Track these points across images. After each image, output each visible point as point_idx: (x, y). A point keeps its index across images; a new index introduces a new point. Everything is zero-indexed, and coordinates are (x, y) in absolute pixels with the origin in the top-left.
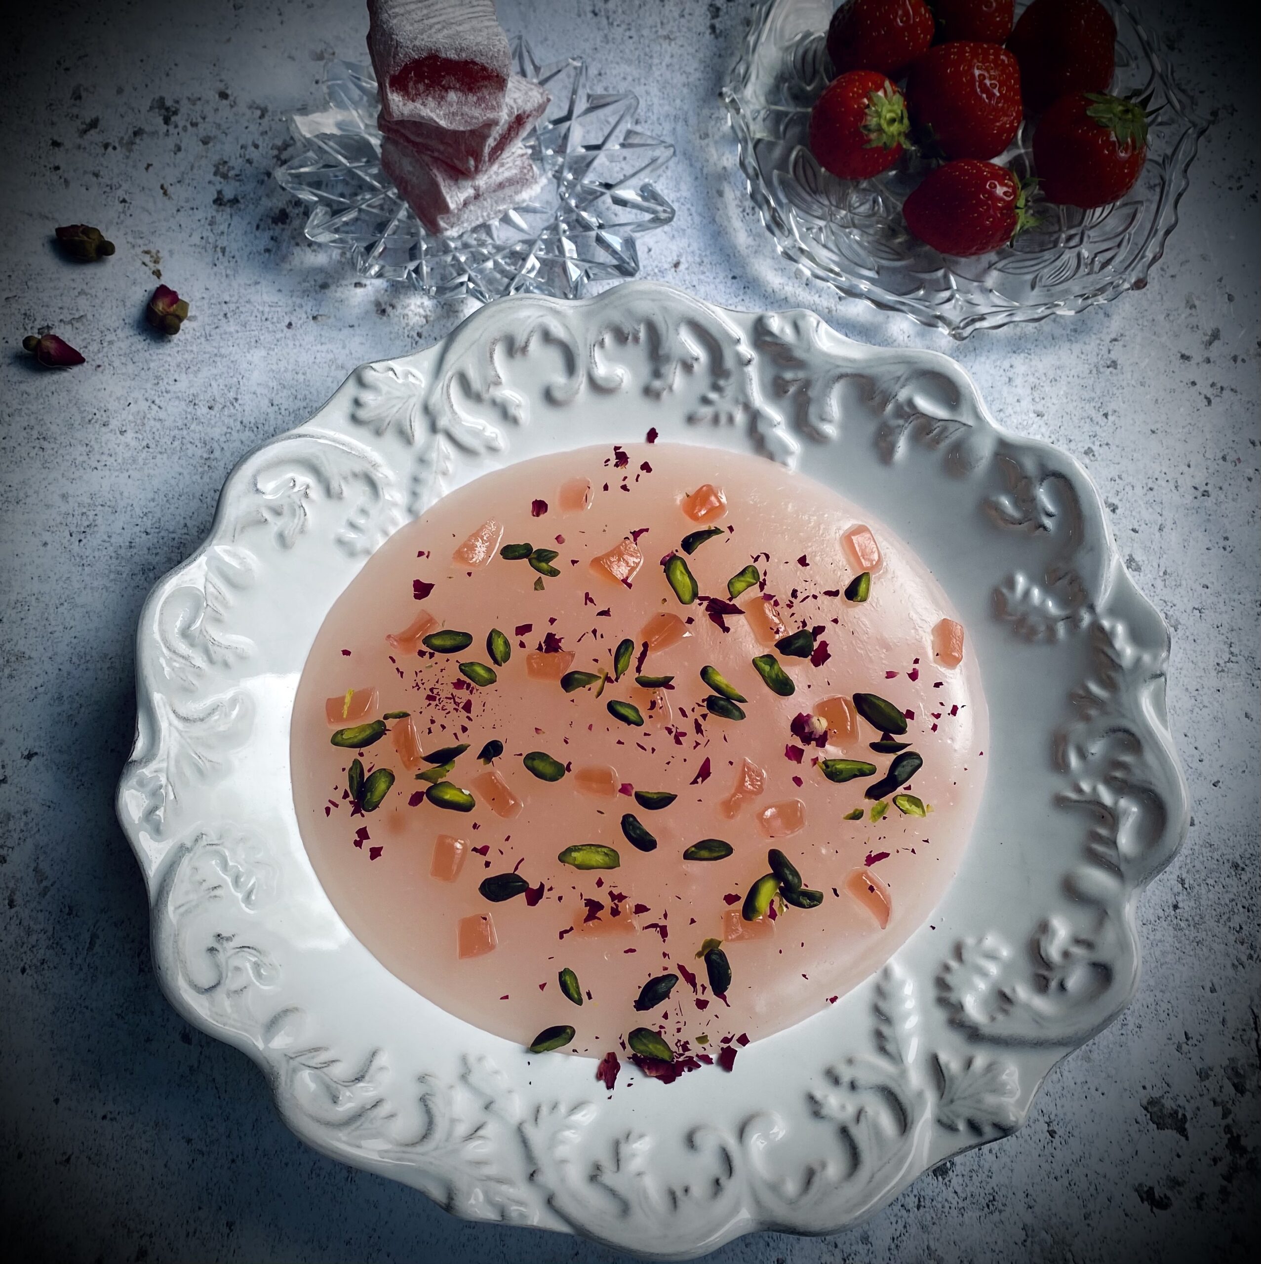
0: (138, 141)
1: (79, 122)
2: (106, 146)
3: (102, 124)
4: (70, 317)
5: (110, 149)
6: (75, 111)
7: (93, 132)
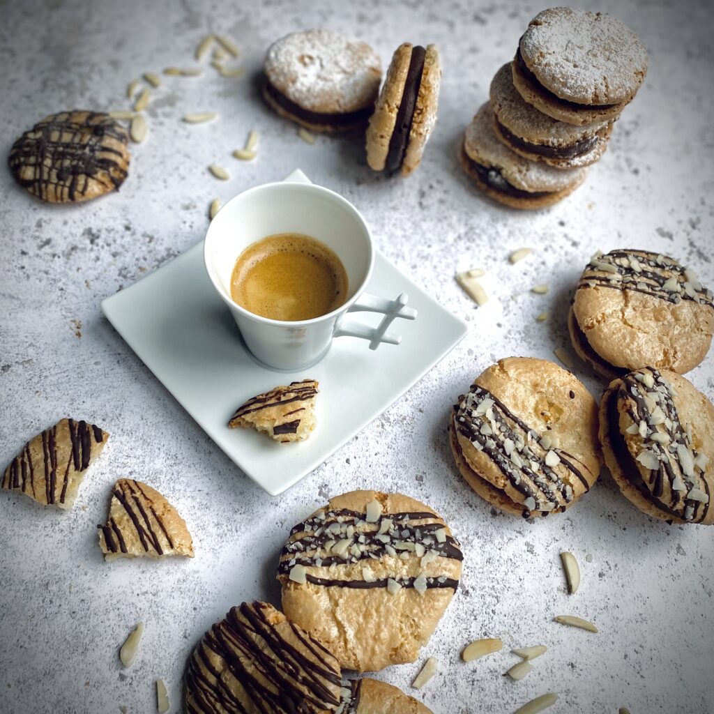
0: (73, 253)
1: (39, 240)
2: (54, 256)
3: (53, 242)
4: (22, 360)
5: (56, 258)
6: (37, 234)
7: (47, 247)
